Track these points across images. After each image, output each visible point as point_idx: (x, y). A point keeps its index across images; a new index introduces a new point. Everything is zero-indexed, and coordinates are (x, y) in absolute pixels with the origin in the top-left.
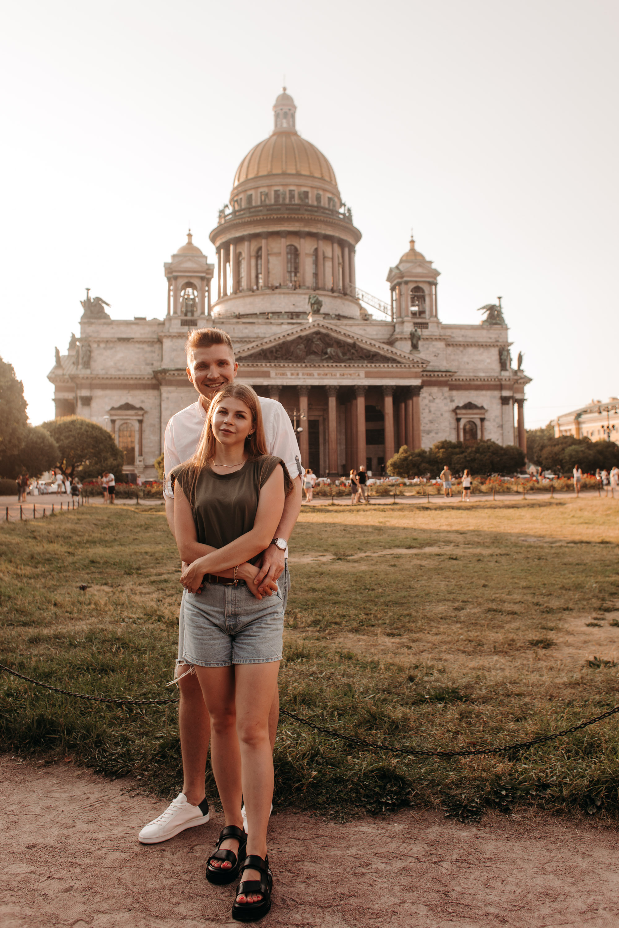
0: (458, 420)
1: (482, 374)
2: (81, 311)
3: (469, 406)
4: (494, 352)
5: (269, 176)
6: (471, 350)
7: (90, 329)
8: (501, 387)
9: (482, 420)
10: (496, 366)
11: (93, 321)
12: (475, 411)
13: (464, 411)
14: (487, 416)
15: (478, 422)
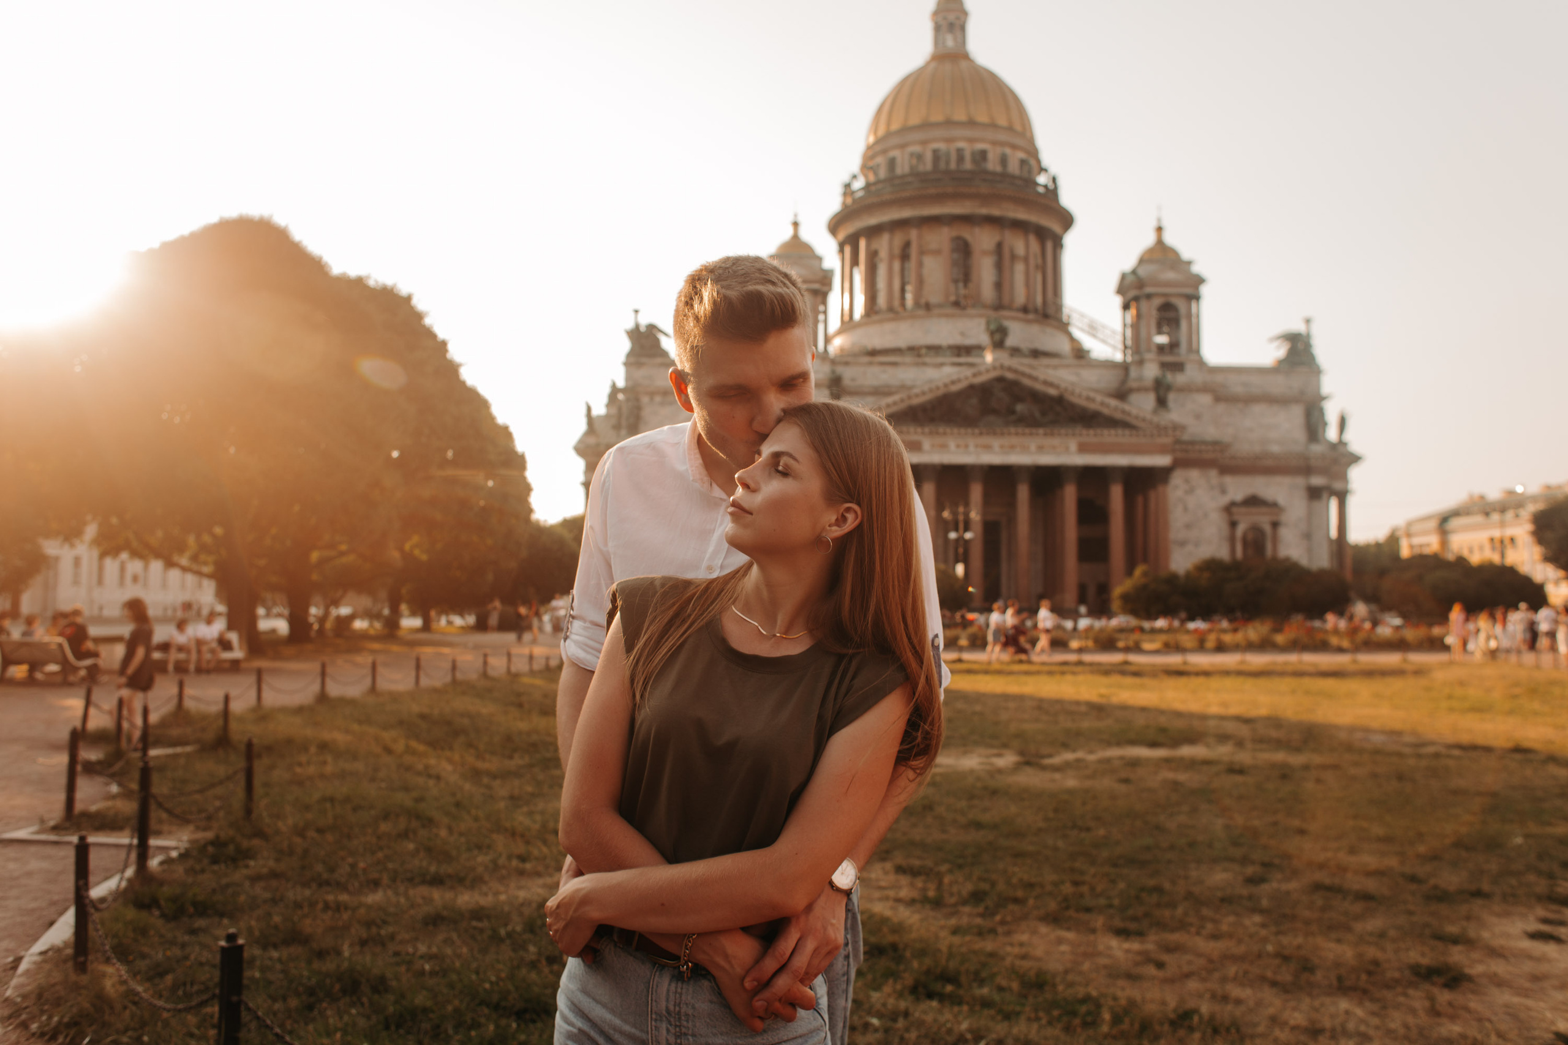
0: (1233, 524)
1: (1275, 449)
2: (626, 345)
3: (1253, 501)
4: (1297, 413)
5: (925, 125)
6: (1258, 409)
7: (640, 374)
8: (1306, 470)
9: (1275, 525)
10: (1299, 434)
11: (644, 360)
12: (1264, 510)
13: (1243, 510)
14: (1284, 518)
15: (1268, 529)
